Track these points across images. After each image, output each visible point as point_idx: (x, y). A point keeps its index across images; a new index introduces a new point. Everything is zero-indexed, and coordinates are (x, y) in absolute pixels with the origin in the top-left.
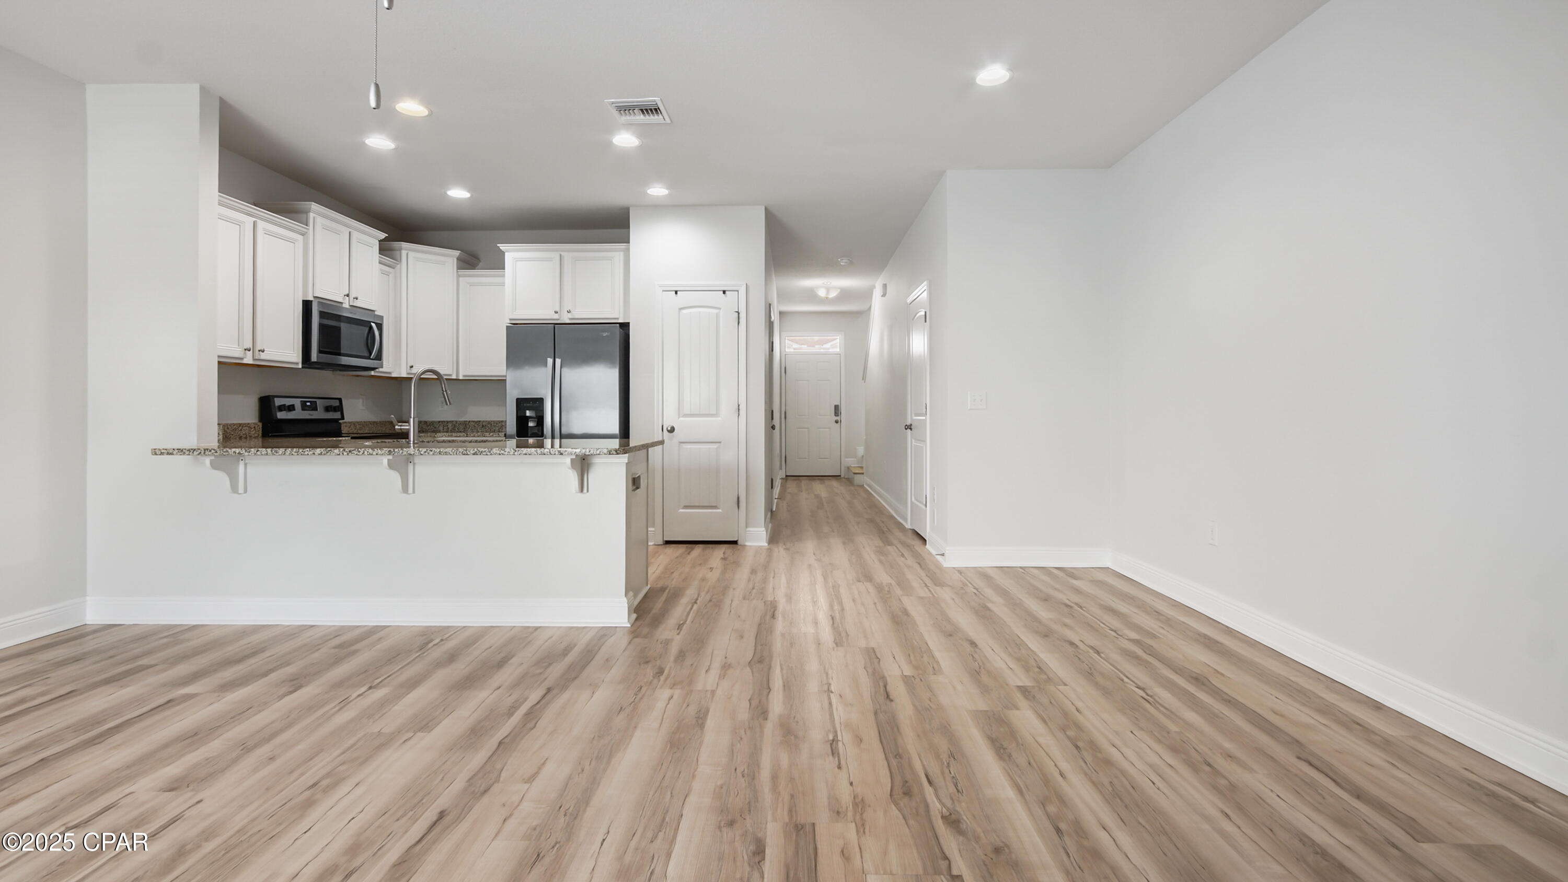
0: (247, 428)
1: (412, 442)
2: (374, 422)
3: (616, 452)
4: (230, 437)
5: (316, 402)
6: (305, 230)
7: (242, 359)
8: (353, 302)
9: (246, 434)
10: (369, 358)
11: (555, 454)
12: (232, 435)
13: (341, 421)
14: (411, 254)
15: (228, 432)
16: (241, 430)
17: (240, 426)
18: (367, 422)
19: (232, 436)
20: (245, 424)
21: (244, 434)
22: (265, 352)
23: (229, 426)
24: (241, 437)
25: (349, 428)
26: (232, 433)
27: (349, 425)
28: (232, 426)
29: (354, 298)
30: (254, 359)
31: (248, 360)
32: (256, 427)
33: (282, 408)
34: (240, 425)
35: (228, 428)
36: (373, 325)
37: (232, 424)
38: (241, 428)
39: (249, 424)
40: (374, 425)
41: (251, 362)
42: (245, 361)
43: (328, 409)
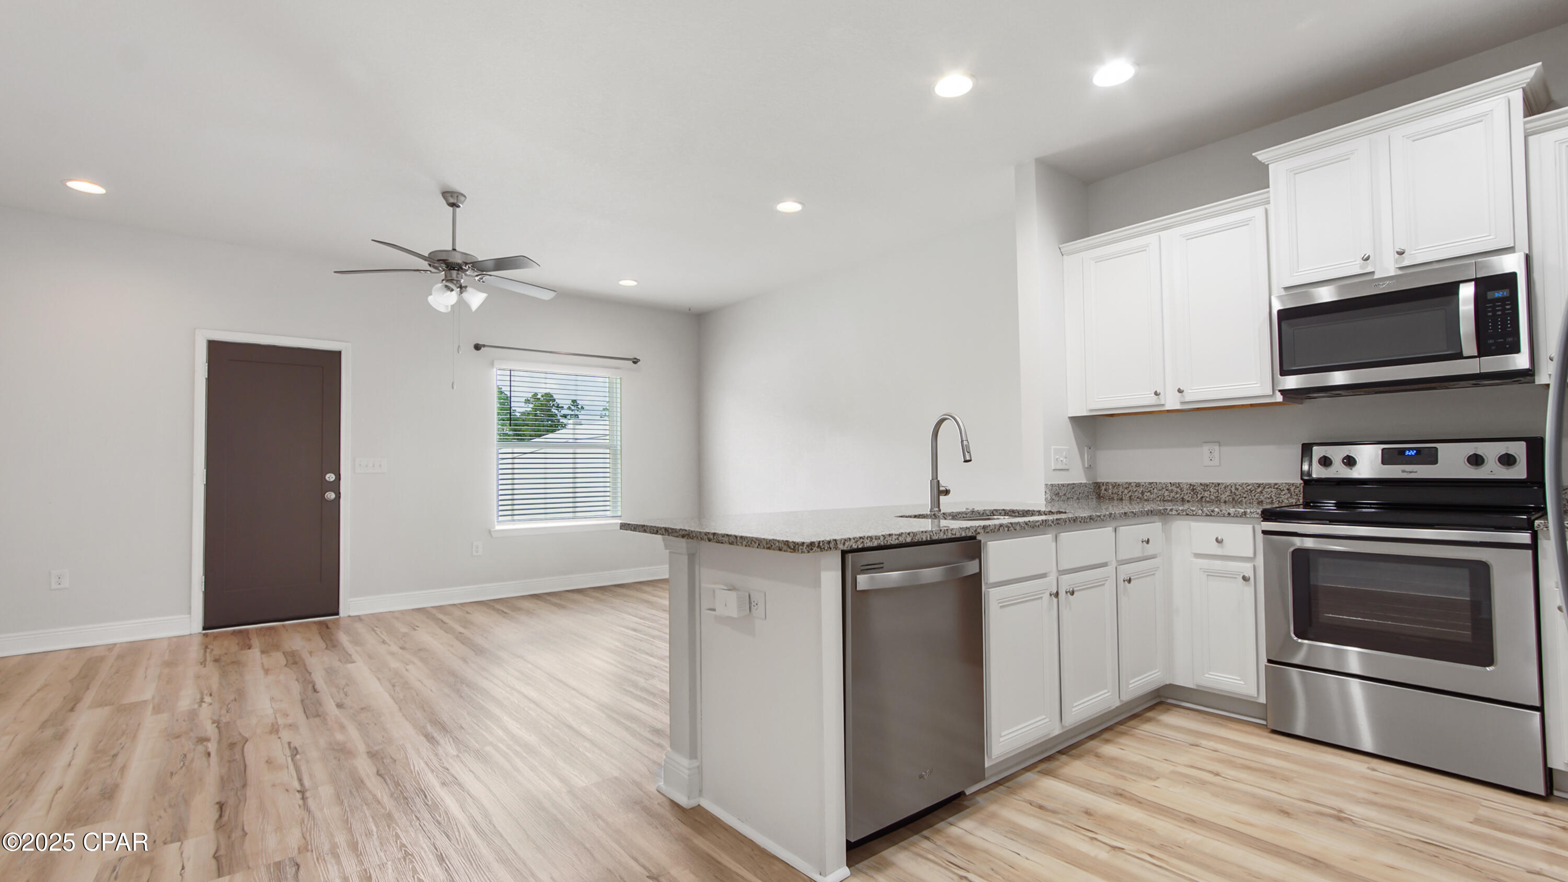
0: (1273, 490)
4: (1241, 501)
9: (1271, 497)
10: (1459, 356)
12: (1245, 498)
15: (1237, 493)
16: (1261, 492)
17: (1259, 487)
19: (1244, 500)
20: (1269, 484)
23: (1238, 487)
24: (1262, 502)
26: (1245, 496)
28: (1244, 486)
32: (1292, 489)
34: (1259, 485)
36: (1463, 290)
37: (1243, 484)
39: (1276, 484)
43: (1476, 460)
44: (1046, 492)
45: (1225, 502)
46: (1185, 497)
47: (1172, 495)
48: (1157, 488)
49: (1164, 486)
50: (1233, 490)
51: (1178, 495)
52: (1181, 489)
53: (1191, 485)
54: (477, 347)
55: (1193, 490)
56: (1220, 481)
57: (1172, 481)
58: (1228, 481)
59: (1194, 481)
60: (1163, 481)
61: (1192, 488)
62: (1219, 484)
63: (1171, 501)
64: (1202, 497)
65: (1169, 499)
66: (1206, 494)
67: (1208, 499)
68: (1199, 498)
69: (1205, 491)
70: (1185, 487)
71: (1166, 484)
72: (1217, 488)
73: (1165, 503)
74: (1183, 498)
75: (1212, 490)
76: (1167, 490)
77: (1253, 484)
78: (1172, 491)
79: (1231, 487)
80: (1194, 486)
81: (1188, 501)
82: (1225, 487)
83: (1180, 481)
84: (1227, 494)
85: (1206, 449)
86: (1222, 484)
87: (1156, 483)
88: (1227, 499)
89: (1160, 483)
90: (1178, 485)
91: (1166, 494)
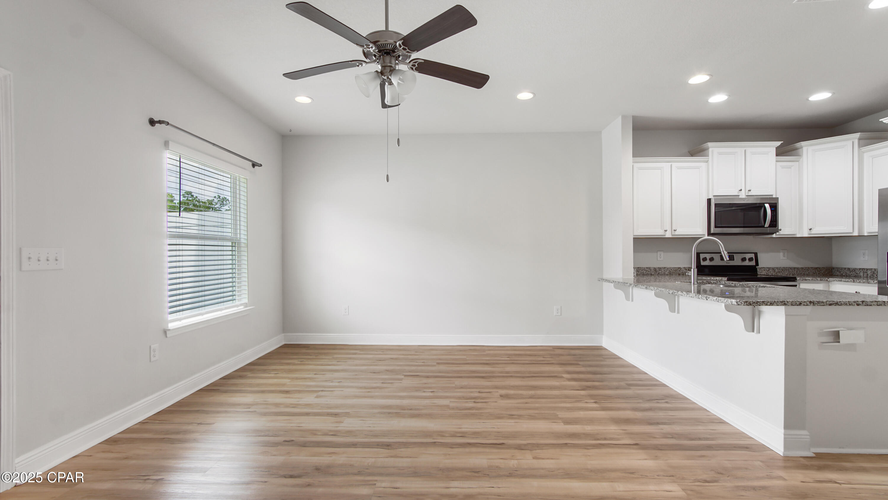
1: (692, 283)
2: (795, 268)
3: (737, 303)
5: (734, 256)
6: (707, 159)
7: (665, 235)
8: (749, 193)
9: (683, 272)
10: (763, 227)
11: (704, 299)
12: (674, 273)
13: (757, 267)
14: (810, 149)
15: (671, 271)
16: (680, 271)
17: (679, 269)
18: (787, 268)
19: (674, 274)
20: (687, 268)
21: (681, 273)
22: (677, 231)
23: (672, 269)
24: (680, 274)
25: (768, 271)
26: (674, 272)
27: (768, 269)
28: (674, 268)
29: (749, 191)
30: (672, 235)
31: (668, 235)
33: (705, 259)
35: (671, 270)
36: (767, 206)
37: (673, 267)
38: (679, 270)
40: (794, 269)
41: (671, 236)
42: (667, 236)
43: (744, 259)
44: (634, 273)
45: (667, 275)
46: (652, 273)
47: (647, 272)
48: (641, 269)
49: (644, 269)
50: (670, 270)
51: (649, 272)
52: (650, 270)
53: (654, 268)
54: (152, 122)
55: (655, 270)
56: (665, 266)
57: (647, 267)
58: (668, 266)
59: (655, 266)
60: (644, 267)
61: (655, 269)
62: (665, 268)
63: (646, 275)
64: (659, 273)
65: (646, 274)
66: (660, 272)
67: (661, 274)
68: (657, 273)
69: (660, 270)
70: (652, 269)
71: (644, 268)
72: (664, 269)
73: (644, 276)
74: (651, 274)
75: (662, 270)
76: (645, 270)
77: (677, 268)
78: (647, 271)
79: (669, 269)
80: (656, 268)
81: (653, 275)
82: (667, 269)
83: (650, 267)
84: (668, 271)
85: (659, 253)
86: (666, 267)
87: (641, 267)
88: (668, 274)
89: (642, 267)
90: (649, 268)
91: (644, 272)
